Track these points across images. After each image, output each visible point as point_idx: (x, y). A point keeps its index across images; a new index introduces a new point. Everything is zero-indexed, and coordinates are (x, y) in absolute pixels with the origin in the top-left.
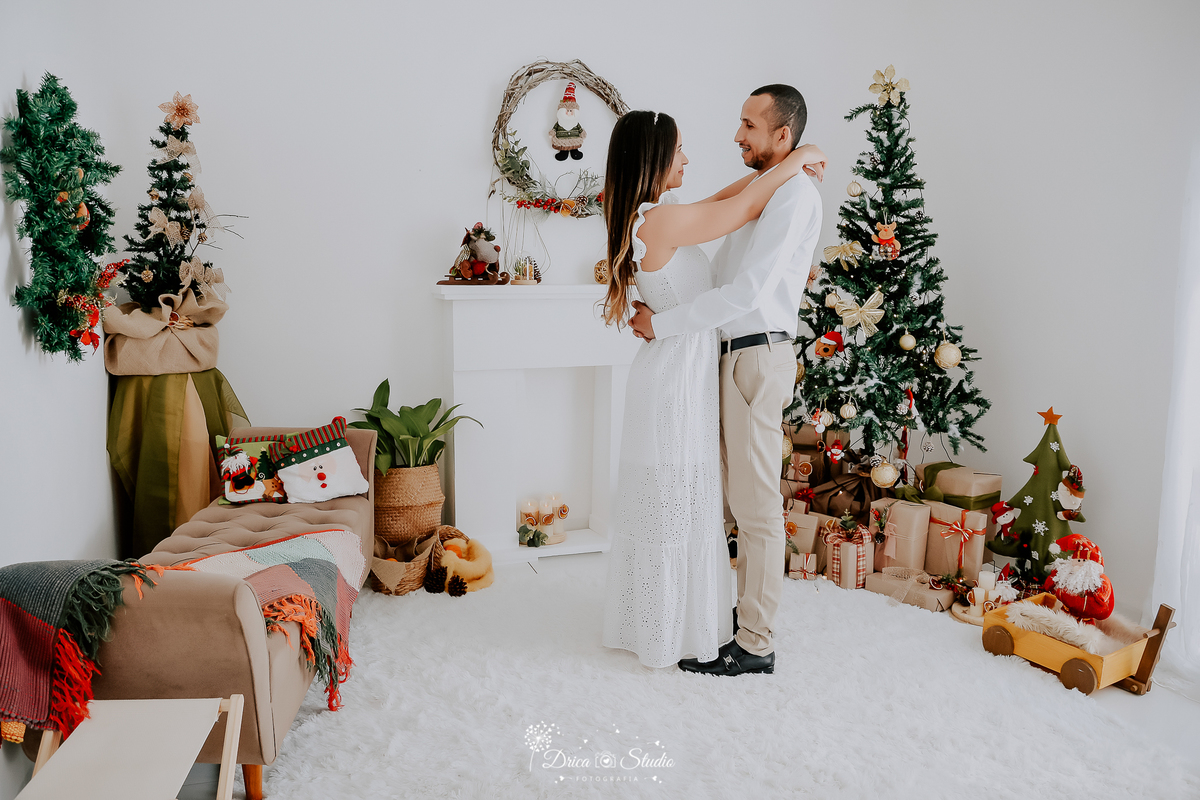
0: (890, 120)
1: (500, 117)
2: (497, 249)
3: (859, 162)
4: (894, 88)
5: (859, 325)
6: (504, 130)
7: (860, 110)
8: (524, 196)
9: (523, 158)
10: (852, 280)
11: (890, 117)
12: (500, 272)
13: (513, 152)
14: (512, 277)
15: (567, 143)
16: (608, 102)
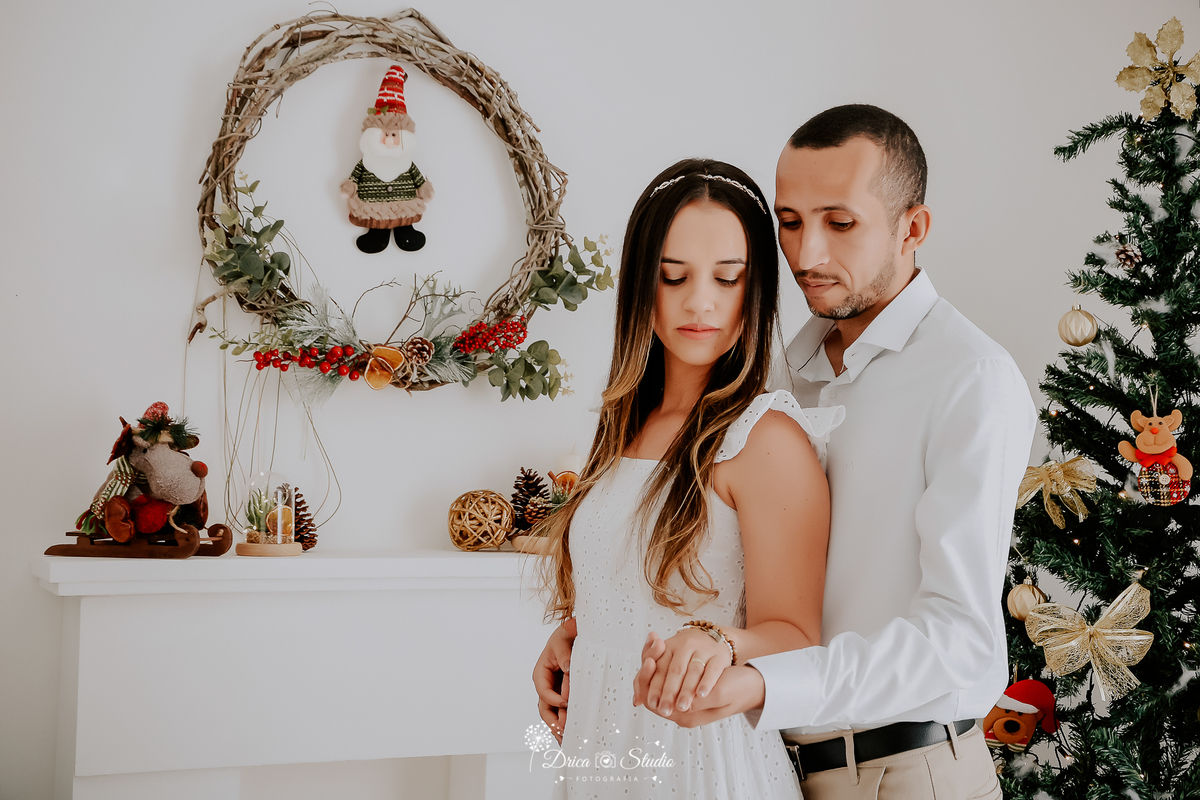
0: (1174, 156)
1: (219, 146)
2: (199, 470)
3: (1091, 259)
4: (1181, 77)
5: (1089, 666)
6: (227, 179)
7: (1093, 133)
8: (273, 337)
9: (275, 246)
10: (1075, 551)
11: (1171, 147)
12: (208, 524)
13: (247, 231)
14: (239, 538)
15: (384, 212)
16: (486, 113)
